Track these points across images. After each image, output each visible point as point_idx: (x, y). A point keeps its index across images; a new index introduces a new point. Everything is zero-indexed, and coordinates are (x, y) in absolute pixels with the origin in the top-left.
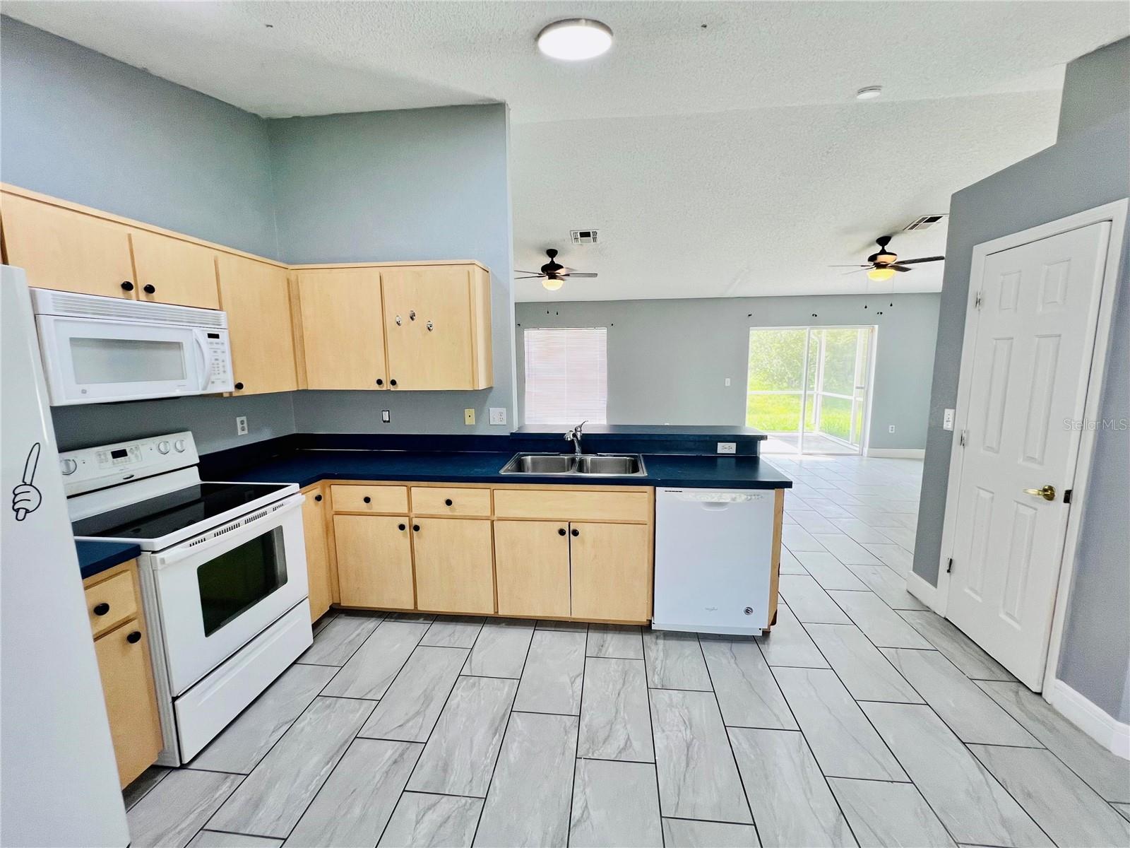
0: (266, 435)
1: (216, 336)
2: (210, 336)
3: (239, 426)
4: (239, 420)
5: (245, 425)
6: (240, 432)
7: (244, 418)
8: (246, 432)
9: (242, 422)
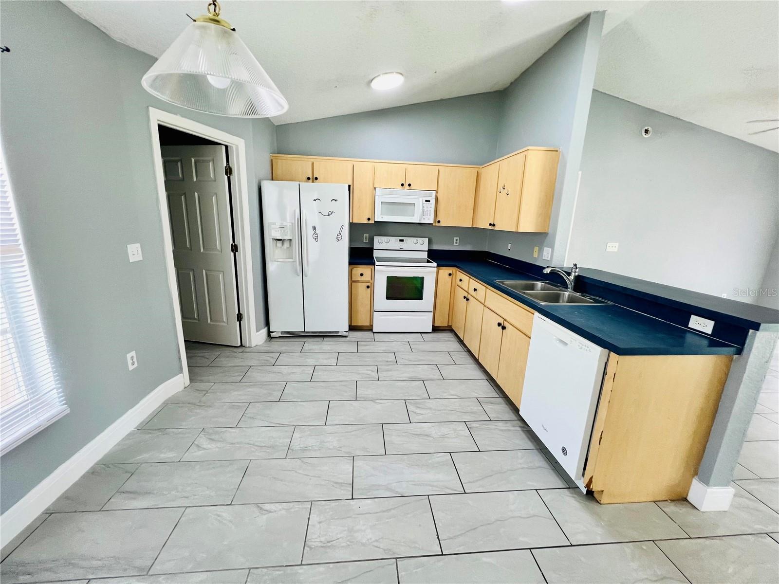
0: (468, 248)
1: (429, 201)
2: (426, 201)
3: (455, 241)
4: (455, 238)
5: (458, 241)
6: (455, 244)
7: (458, 238)
8: (458, 244)
9: (457, 240)
